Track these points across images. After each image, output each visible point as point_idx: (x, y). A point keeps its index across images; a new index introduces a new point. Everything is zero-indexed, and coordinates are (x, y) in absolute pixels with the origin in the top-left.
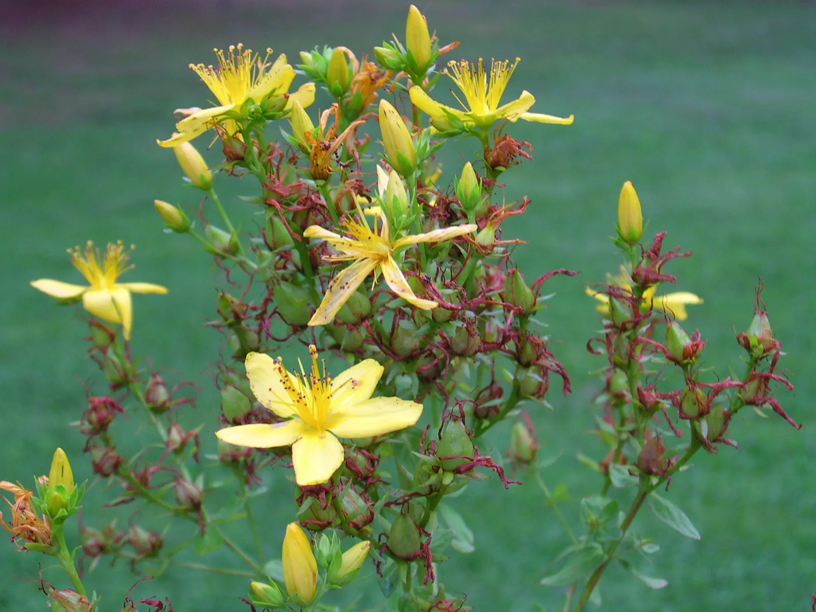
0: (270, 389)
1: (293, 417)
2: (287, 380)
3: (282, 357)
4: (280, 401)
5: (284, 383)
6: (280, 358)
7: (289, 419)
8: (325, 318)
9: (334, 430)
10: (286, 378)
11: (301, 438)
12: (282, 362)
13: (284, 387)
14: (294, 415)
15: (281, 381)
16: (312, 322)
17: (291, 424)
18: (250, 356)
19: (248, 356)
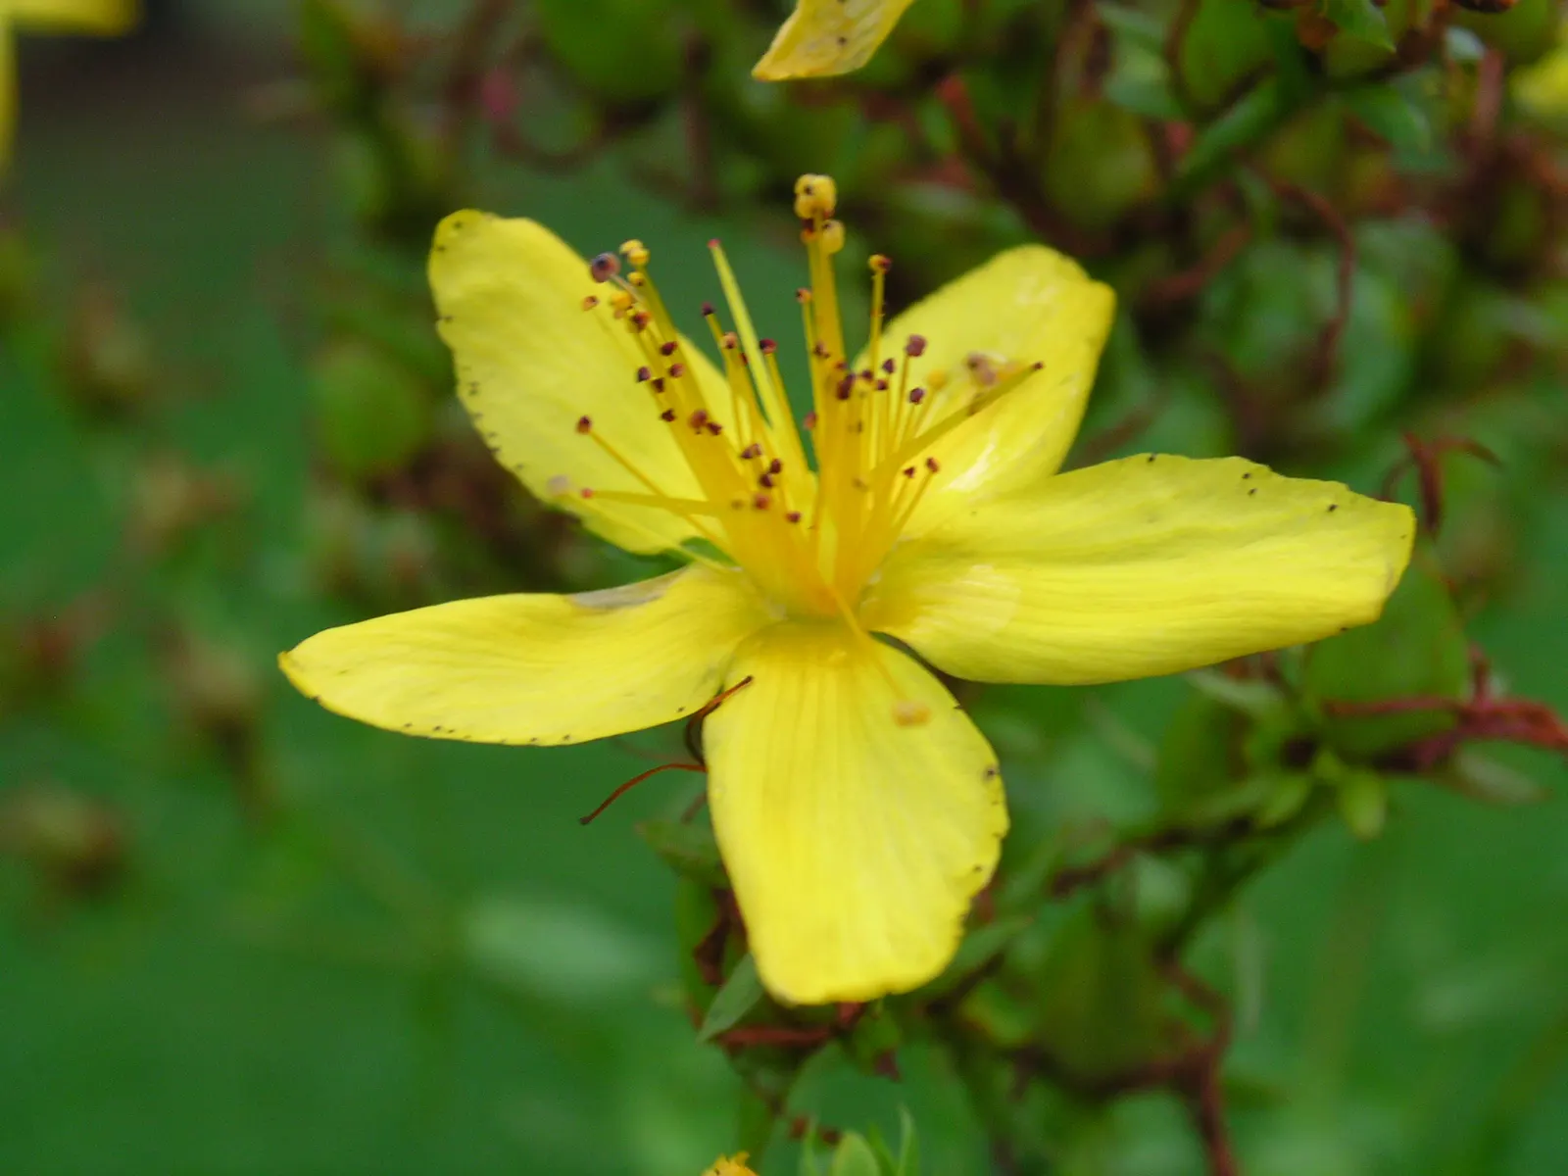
0: (584, 424)
1: (687, 552)
2: (674, 372)
3: (646, 246)
4: (645, 491)
5: (659, 385)
6: (635, 249)
7: (666, 563)
8: (842, 41)
9: (916, 634)
10: (668, 362)
11: (749, 680)
12: (649, 267)
13: (657, 412)
14: (695, 543)
15: (642, 375)
16: (777, 60)
17: (679, 591)
18: (453, 234)
19: (445, 230)
